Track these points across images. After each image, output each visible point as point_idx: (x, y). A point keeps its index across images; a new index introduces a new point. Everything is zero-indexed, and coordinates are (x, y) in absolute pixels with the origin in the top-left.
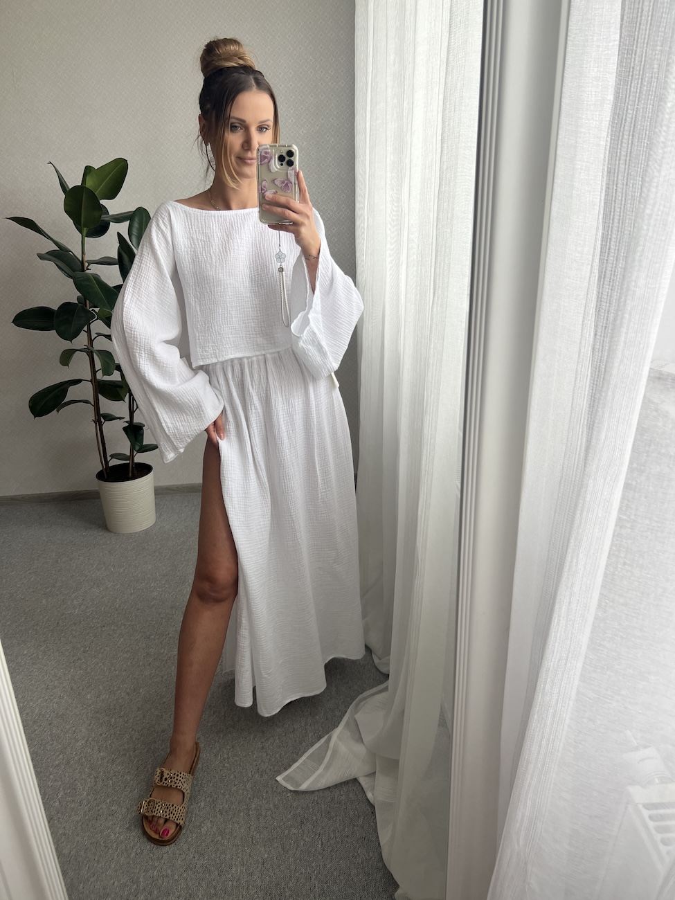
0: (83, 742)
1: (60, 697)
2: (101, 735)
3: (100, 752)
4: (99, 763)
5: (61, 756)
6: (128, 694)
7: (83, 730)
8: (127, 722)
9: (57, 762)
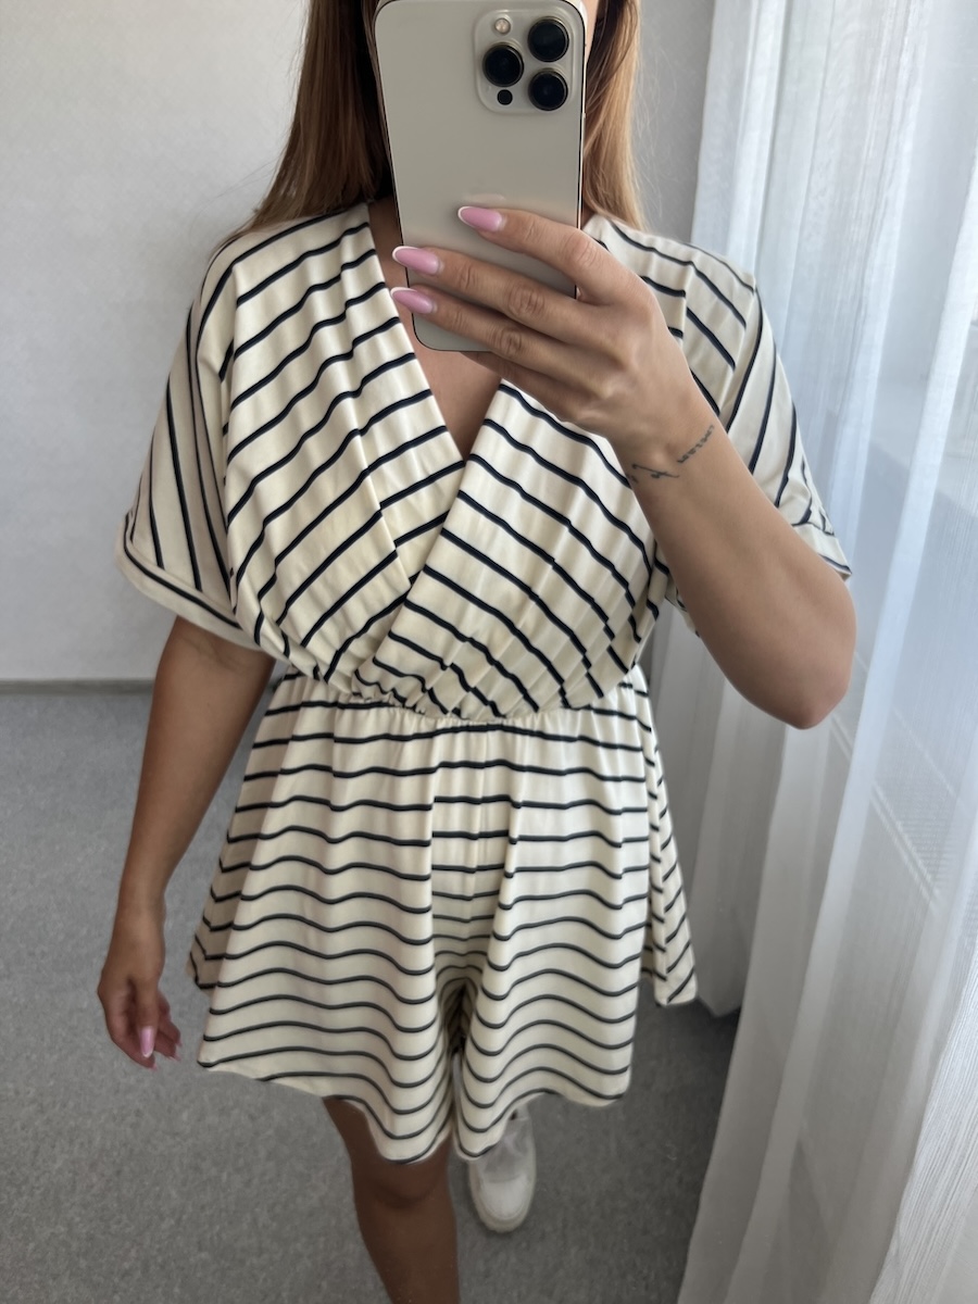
0: (173, 1222)
1: (138, 1113)
2: (203, 1208)
3: (200, 1249)
4: (199, 1275)
5: (133, 1253)
6: (252, 1118)
7: (174, 1193)
8: (248, 1183)
9: (126, 1265)
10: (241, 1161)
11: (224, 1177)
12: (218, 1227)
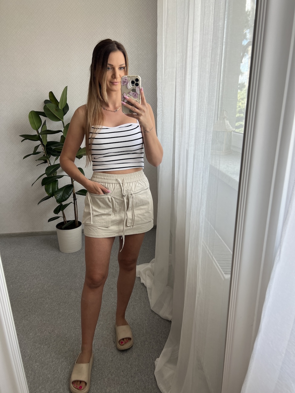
10: (47, 343)
11: (42, 346)
12: (41, 358)
